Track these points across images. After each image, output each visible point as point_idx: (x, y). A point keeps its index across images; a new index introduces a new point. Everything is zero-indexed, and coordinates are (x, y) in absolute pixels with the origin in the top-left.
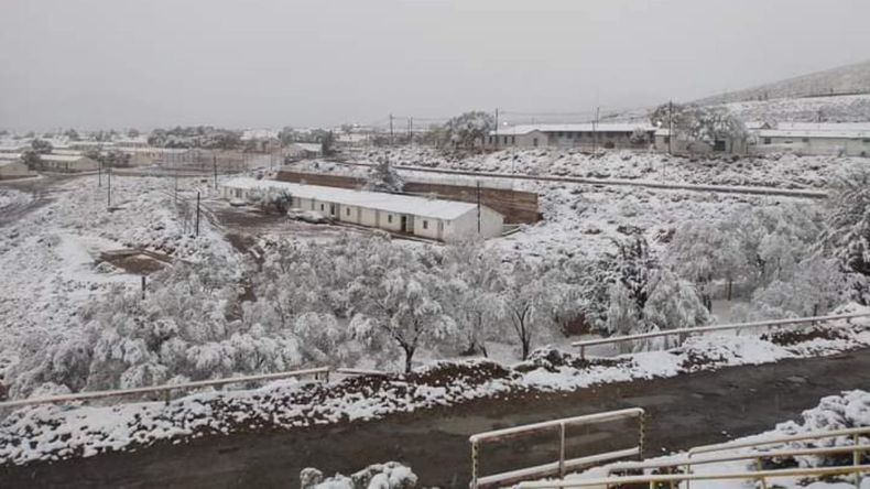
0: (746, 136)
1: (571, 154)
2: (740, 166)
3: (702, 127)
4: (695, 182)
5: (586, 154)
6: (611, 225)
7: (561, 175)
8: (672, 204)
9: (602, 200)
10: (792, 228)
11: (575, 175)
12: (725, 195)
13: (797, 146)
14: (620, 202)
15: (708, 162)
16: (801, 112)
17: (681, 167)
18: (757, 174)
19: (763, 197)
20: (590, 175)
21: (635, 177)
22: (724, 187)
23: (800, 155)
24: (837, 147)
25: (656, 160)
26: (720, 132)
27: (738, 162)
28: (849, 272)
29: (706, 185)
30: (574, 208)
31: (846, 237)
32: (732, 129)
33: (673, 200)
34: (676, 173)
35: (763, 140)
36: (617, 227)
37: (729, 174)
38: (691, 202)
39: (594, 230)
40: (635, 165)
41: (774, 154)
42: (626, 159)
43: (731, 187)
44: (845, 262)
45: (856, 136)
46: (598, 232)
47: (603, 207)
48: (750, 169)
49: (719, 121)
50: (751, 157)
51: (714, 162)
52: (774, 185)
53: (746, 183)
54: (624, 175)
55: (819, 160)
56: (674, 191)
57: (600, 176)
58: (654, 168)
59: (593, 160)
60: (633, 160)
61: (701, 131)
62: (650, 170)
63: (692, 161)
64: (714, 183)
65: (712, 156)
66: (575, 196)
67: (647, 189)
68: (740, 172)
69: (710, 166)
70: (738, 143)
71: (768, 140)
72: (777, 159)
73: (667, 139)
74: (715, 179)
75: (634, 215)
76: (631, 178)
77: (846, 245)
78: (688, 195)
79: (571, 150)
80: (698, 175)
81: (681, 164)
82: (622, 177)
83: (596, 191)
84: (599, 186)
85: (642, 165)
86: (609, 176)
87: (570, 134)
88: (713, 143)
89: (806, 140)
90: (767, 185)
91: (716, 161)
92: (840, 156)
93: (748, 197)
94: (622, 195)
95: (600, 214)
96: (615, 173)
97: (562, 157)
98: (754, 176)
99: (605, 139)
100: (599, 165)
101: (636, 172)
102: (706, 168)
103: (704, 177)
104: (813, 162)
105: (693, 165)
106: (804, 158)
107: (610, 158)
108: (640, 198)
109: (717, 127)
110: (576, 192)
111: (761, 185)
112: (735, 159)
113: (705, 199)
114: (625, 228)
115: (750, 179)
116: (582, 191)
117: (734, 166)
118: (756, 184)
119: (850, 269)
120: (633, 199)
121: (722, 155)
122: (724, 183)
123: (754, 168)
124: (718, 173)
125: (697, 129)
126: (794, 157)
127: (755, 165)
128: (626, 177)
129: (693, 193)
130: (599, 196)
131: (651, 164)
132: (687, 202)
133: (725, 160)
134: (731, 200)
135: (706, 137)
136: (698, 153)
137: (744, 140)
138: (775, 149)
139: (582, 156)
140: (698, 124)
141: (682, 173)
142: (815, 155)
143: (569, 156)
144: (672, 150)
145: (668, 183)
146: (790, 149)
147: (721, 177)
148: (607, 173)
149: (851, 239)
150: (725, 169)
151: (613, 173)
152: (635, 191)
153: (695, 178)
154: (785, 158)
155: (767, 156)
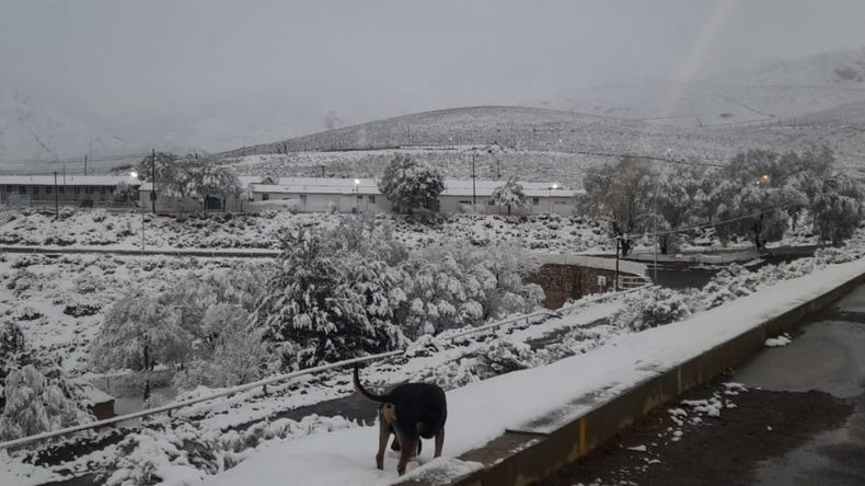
0: (238, 192)
1: (27, 214)
2: (232, 225)
3: (189, 180)
4: (180, 246)
5: (49, 214)
6: (58, 306)
7: (9, 243)
8: (143, 274)
9: (53, 275)
10: (240, 295)
11: (28, 243)
12: (205, 259)
13: (292, 203)
14: (77, 276)
15: (198, 221)
16: (313, 167)
17: (166, 228)
18: (250, 234)
19: (247, 260)
20: (49, 242)
21: (109, 243)
22: (213, 250)
23: (294, 213)
24: (331, 203)
25: (136, 221)
26: (210, 186)
27: (230, 221)
28: (280, 340)
29: (193, 249)
30: (12, 287)
31: (279, 303)
32: (223, 183)
33: (146, 269)
34: (158, 237)
35: (261, 196)
36: (63, 307)
37: (221, 235)
38: (166, 270)
39: (31, 315)
40: (109, 228)
41: (268, 212)
42: (99, 220)
43: (221, 250)
44: (277, 331)
45: (351, 192)
46: (37, 316)
47: (51, 283)
48: (243, 229)
49: (209, 174)
50: (244, 215)
51: (204, 222)
52: (266, 246)
53: (237, 245)
54: (94, 240)
55: (312, 217)
56: (148, 258)
57: (61, 243)
58: (133, 232)
59: (56, 223)
60: (106, 222)
61: (189, 185)
62: (127, 233)
63: (179, 221)
64: (203, 246)
65: (202, 214)
66: (16, 270)
67: (114, 256)
68: (232, 232)
69: (200, 226)
70: (231, 199)
71: (265, 196)
72: (272, 217)
73: (153, 195)
74: (205, 241)
75: (92, 290)
76: (103, 244)
77: (278, 310)
78: (164, 262)
79: (27, 211)
80: (183, 237)
81: (167, 225)
82: (92, 243)
83: (49, 263)
84: (53, 255)
85: (118, 228)
86: (75, 242)
87: (22, 189)
88: (202, 200)
89: (303, 196)
90: (260, 246)
91: (207, 220)
92: (333, 213)
93: (231, 260)
94: (81, 266)
95: (45, 293)
96: (84, 237)
97: (13, 218)
98: (246, 237)
99: (82, 196)
100: (62, 229)
101: (111, 236)
102: (195, 229)
103: (191, 240)
104: (306, 219)
105: (180, 227)
106: (298, 215)
107: (79, 219)
108: (104, 268)
109: (206, 181)
110: (20, 265)
111: (252, 246)
112: (228, 217)
113: (182, 266)
114: (75, 308)
115: (242, 241)
116: (28, 264)
117: (226, 226)
118: (247, 246)
119: (281, 337)
120: (95, 271)
121: (214, 214)
122: (213, 246)
123: (247, 228)
124: (207, 235)
125: (185, 183)
126: (289, 214)
127: (249, 224)
128: (97, 243)
129: (170, 259)
130: (49, 270)
131: (129, 227)
132: (162, 270)
133: (217, 219)
134: (213, 265)
135: (194, 193)
136: (186, 212)
137: (237, 196)
138: (271, 206)
139: (42, 217)
140: (185, 177)
141: (167, 236)
142: (308, 213)
143: (23, 217)
144: (157, 209)
145: (148, 248)
146: (285, 206)
147: (210, 239)
148: (72, 238)
149: (284, 303)
150: (215, 229)
151: (80, 238)
152: (98, 260)
153: (180, 242)
154: (280, 215)
155: (261, 214)
